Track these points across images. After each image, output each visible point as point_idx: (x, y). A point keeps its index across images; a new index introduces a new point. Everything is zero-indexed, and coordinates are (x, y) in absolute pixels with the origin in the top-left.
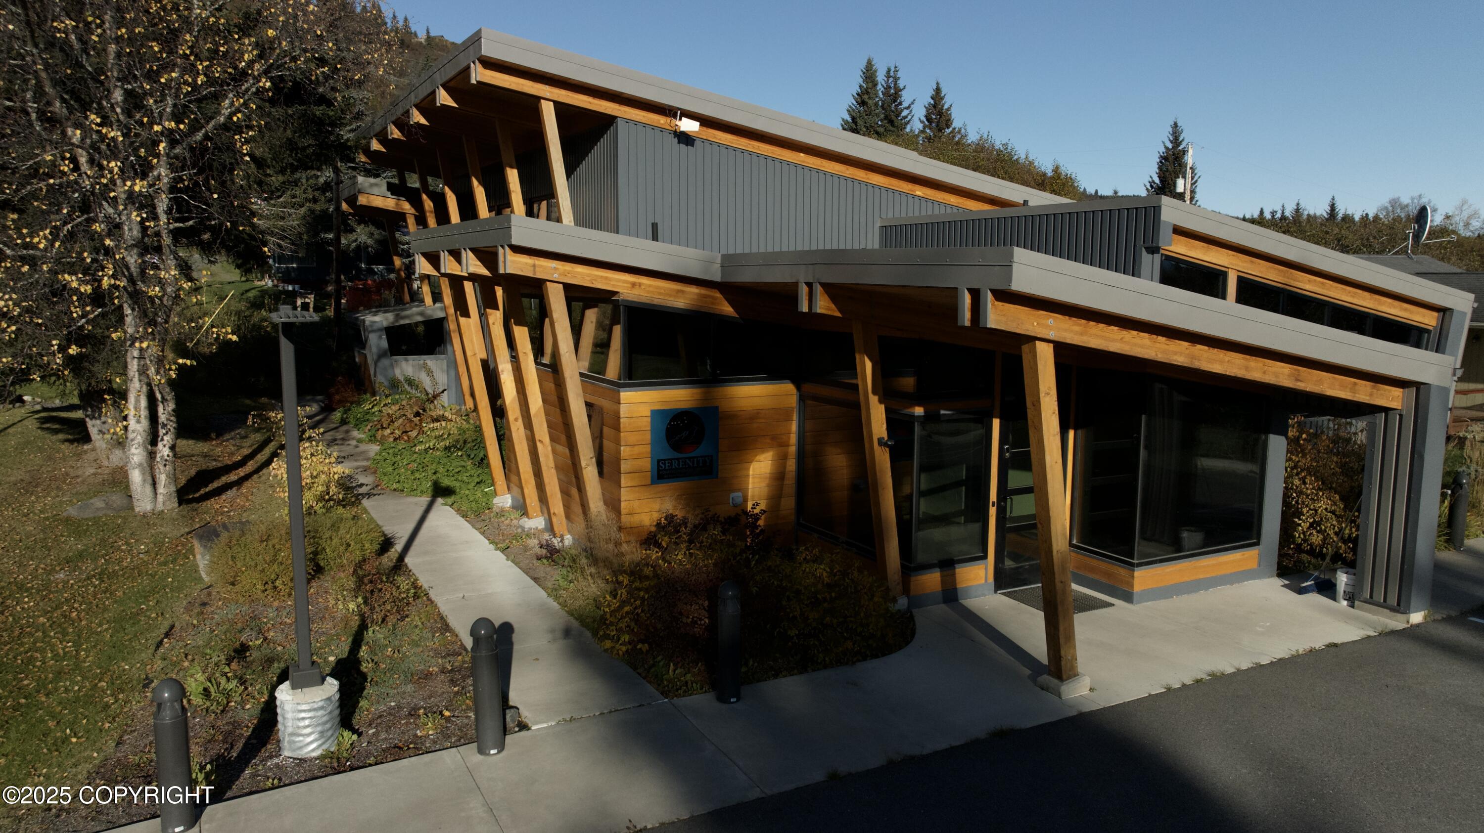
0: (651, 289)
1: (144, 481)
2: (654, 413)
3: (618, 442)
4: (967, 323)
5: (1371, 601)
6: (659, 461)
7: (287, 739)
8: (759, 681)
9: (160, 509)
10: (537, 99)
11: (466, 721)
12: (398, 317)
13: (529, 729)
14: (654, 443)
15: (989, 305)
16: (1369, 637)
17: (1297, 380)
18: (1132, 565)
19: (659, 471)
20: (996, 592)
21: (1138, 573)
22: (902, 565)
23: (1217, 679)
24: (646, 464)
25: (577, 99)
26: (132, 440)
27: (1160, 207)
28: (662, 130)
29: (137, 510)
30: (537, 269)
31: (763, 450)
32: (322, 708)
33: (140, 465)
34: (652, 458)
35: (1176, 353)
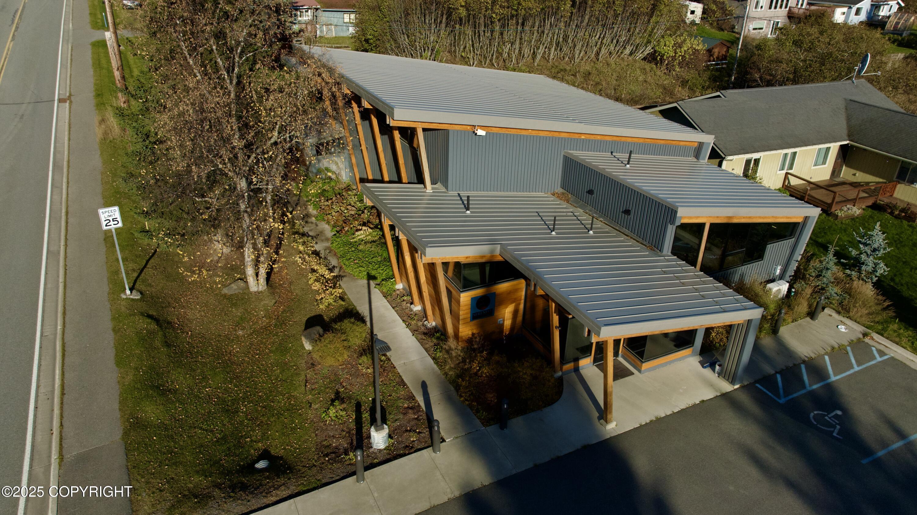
1: (254, 280)
2: (472, 299)
3: (459, 309)
4: (586, 335)
6: (473, 314)
9: (260, 290)
10: (415, 128)
11: (424, 435)
13: (445, 441)
14: (472, 308)
16: (717, 396)
18: (643, 362)
19: (473, 317)
20: (593, 366)
21: (644, 365)
22: (560, 361)
23: (659, 420)
24: (469, 315)
25: (432, 125)
27: (677, 212)
28: (468, 131)
29: (251, 289)
30: (433, 260)
31: (512, 303)
33: (252, 274)
34: (471, 313)
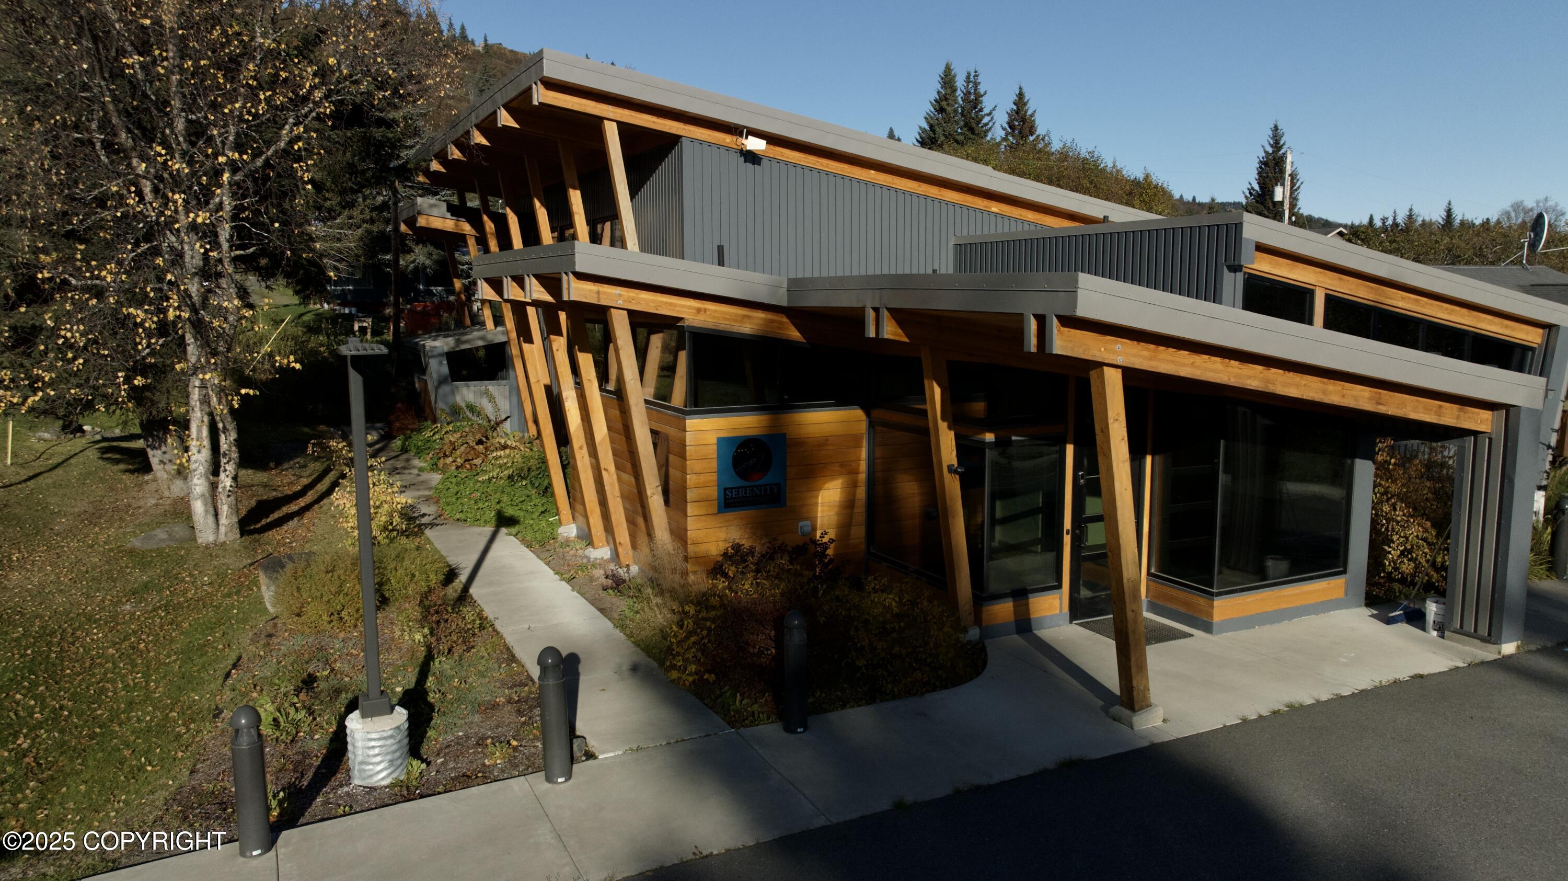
0: (716, 315)
1: (206, 511)
2: (721, 441)
3: (684, 471)
4: (1033, 349)
5: (1461, 631)
6: (725, 489)
7: (357, 768)
8: (826, 711)
9: (222, 540)
10: (600, 120)
11: (533, 750)
12: (458, 342)
13: (596, 758)
15: (1055, 331)
16: (1457, 668)
17: (1379, 403)
18: (1212, 594)
19: (725, 499)
20: (1071, 622)
21: (1218, 603)
22: (974, 595)
23: (1295, 710)
24: (713, 492)
25: (640, 119)
26: (195, 470)
27: (1241, 224)
28: (728, 149)
29: (200, 541)
30: (601, 296)
31: (832, 477)
32: (391, 737)
33: (203, 495)
34: (719, 486)
35: (1249, 377)
